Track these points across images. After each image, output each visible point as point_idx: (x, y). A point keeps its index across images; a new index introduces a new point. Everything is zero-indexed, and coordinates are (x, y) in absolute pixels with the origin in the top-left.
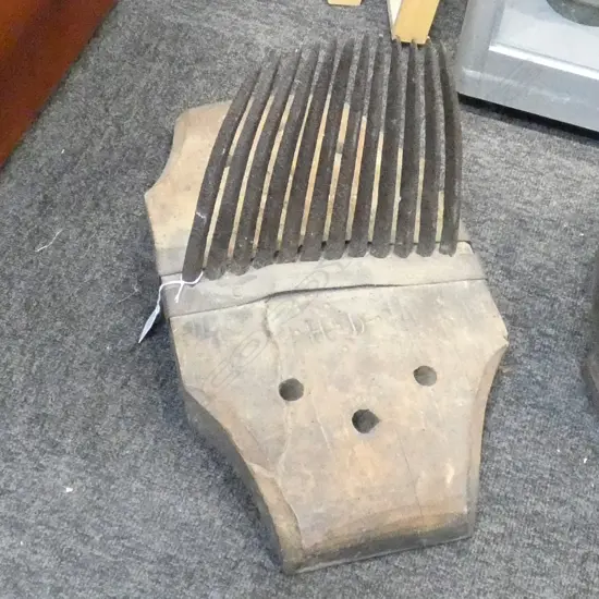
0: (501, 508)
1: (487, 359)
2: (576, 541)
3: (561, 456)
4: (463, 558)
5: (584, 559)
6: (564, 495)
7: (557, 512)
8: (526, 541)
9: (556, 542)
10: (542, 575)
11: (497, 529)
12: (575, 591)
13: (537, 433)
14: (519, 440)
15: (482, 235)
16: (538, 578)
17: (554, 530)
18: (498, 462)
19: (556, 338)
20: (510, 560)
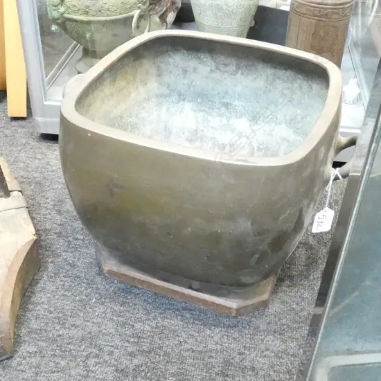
0: (37, 336)
1: (19, 247)
2: (83, 347)
3: (79, 301)
4: (7, 370)
5: (87, 357)
6: (78, 323)
7: (73, 332)
8: (51, 353)
9: (71, 350)
10: (58, 372)
11: (32, 349)
12: (79, 378)
13: (66, 290)
14: (54, 296)
15: (47, 196)
16: (56, 374)
17: (70, 343)
18: (39, 310)
19: (83, 240)
20: (38, 366)
